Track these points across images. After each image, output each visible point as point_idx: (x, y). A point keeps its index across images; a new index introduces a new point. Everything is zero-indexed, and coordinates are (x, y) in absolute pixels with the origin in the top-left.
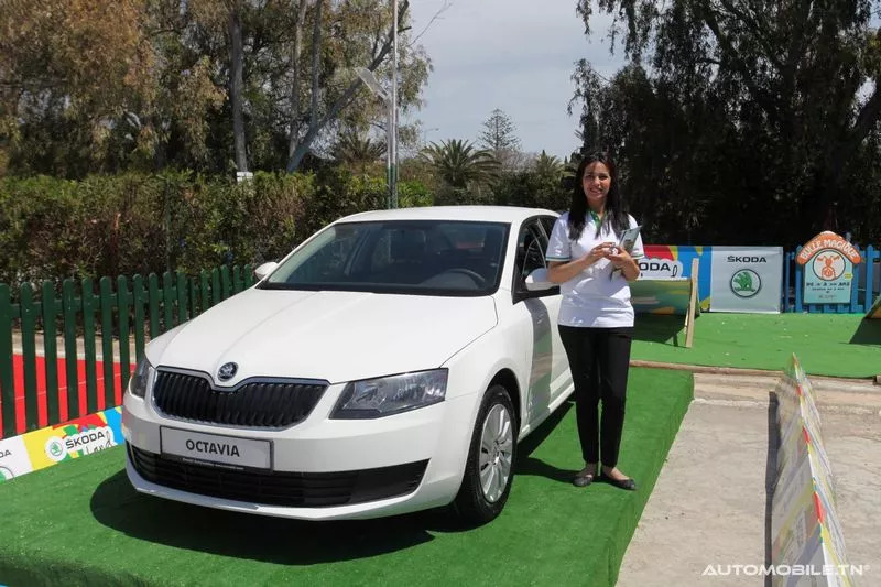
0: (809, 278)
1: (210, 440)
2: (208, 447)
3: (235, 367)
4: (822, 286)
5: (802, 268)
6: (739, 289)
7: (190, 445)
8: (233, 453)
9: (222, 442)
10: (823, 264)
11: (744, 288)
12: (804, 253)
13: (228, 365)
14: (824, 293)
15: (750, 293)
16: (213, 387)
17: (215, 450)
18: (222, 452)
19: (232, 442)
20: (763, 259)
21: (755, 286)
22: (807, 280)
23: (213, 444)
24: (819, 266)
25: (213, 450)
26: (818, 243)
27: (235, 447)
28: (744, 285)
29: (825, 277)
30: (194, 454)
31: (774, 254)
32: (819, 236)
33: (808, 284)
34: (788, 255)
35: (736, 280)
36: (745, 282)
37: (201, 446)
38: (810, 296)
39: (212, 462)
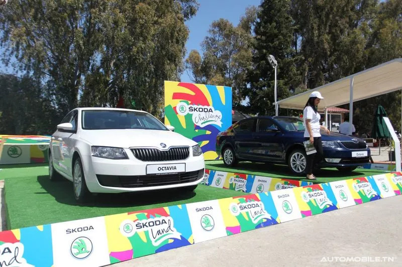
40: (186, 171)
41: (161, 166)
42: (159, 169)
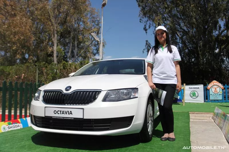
0: (211, 93)
1: (62, 110)
2: (62, 112)
3: (70, 87)
4: (214, 95)
5: (209, 90)
6: (192, 96)
7: (55, 112)
8: (70, 114)
9: (66, 110)
10: (214, 89)
11: (194, 96)
12: (209, 86)
13: (68, 87)
14: (215, 97)
15: (196, 97)
16: (63, 94)
17: (64, 113)
18: (66, 114)
19: (69, 110)
20: (198, 88)
21: (197, 95)
22: (210, 93)
23: (63, 111)
24: (213, 90)
25: (63, 113)
26: (212, 84)
27: (71, 111)
28: (193, 95)
29: (215, 93)
30: (57, 115)
31: (201, 87)
32: (212, 82)
33: (211, 95)
34: (205, 87)
35: (191, 94)
36: (194, 94)
37: (59, 112)
38: (212, 98)
39: (62, 117)
40: (85, 118)
41: (57, 110)
42: (56, 112)
